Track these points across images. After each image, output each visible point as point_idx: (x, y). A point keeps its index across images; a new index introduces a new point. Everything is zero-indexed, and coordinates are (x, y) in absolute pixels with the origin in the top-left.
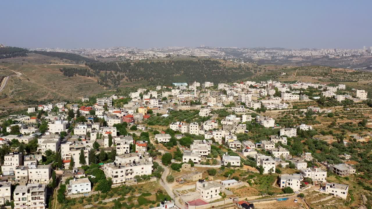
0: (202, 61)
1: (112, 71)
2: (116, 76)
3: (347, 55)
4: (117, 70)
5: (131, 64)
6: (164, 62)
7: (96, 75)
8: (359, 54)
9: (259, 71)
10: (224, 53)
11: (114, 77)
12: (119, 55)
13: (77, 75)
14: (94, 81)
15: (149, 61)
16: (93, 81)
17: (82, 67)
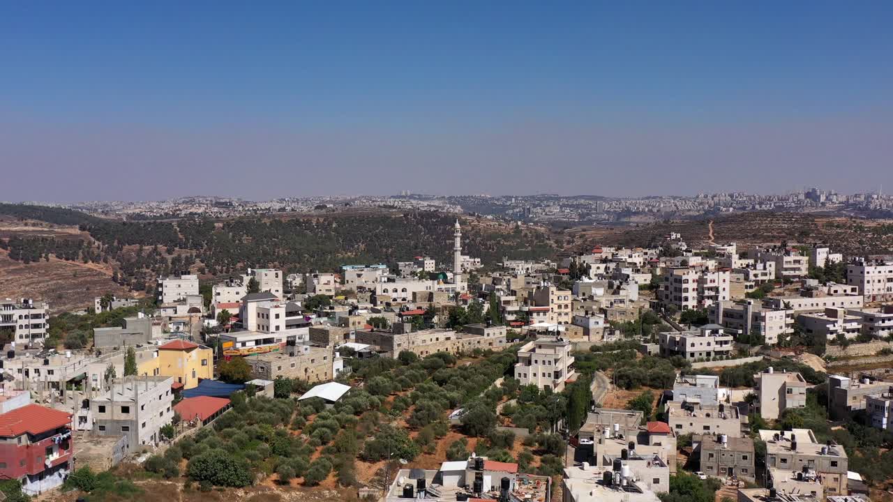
0: (415, 217)
1: (159, 246)
2: (169, 258)
3: (764, 206)
4: (172, 243)
5: (216, 225)
6: (308, 222)
7: (110, 258)
8: (793, 205)
9: (569, 243)
10: (459, 207)
11: (163, 260)
12: (189, 211)
13: (52, 257)
14: (105, 274)
15: (269, 218)
16: (99, 274)
17: (71, 235)
